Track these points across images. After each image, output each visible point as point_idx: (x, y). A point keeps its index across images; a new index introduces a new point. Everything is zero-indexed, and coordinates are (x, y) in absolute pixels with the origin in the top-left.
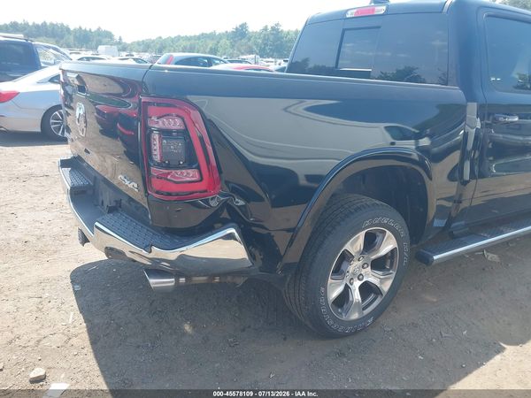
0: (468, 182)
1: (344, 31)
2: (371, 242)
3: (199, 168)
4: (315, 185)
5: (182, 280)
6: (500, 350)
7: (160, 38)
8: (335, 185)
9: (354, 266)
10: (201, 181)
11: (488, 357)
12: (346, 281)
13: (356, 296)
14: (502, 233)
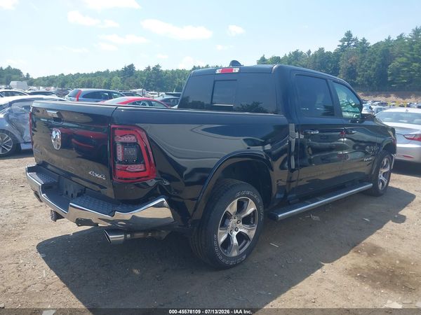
0: (294, 170)
1: (215, 81)
2: (241, 206)
3: (144, 163)
4: (207, 175)
5: (129, 236)
6: (320, 266)
7: (63, 74)
8: (218, 174)
9: (232, 222)
10: (145, 170)
11: (313, 271)
12: (228, 231)
13: (235, 241)
14: (318, 201)
